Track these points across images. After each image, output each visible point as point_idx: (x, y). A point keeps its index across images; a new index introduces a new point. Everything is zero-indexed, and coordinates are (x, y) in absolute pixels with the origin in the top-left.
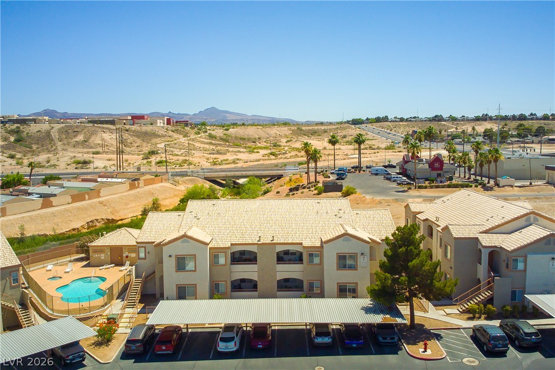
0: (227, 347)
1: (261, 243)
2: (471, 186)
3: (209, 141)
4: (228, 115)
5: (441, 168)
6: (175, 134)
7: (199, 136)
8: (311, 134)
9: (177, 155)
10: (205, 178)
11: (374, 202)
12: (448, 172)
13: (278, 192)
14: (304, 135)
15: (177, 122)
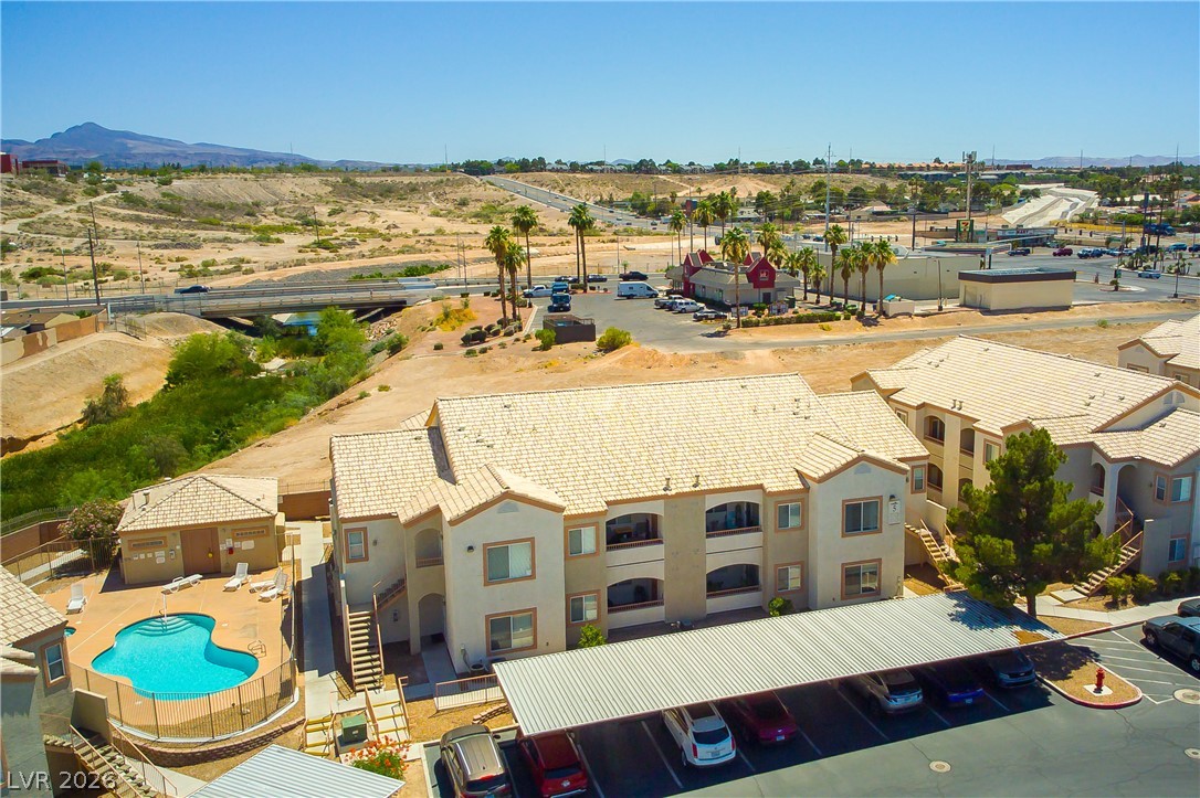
0: (716, 755)
1: (673, 492)
2: (838, 319)
3: (131, 212)
4: (131, 144)
5: (771, 283)
6: (34, 197)
7: (99, 199)
8: (381, 195)
9: (67, 253)
10: (202, 314)
11: (681, 360)
12: (782, 290)
13: (438, 347)
14: (364, 196)
15: (26, 165)
